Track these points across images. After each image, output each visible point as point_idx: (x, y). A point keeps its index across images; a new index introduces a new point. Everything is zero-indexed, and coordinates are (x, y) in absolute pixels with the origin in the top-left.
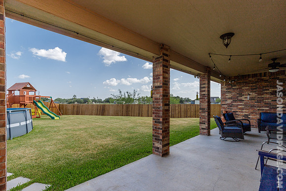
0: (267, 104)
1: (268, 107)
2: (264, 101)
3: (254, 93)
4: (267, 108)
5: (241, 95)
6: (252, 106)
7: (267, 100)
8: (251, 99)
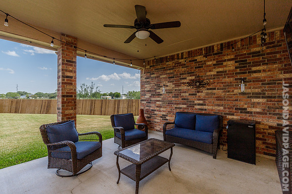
0: (185, 99)
1: (185, 104)
2: (182, 94)
3: (171, 84)
4: (185, 106)
5: (159, 87)
6: (170, 103)
7: (184, 94)
8: (169, 92)
